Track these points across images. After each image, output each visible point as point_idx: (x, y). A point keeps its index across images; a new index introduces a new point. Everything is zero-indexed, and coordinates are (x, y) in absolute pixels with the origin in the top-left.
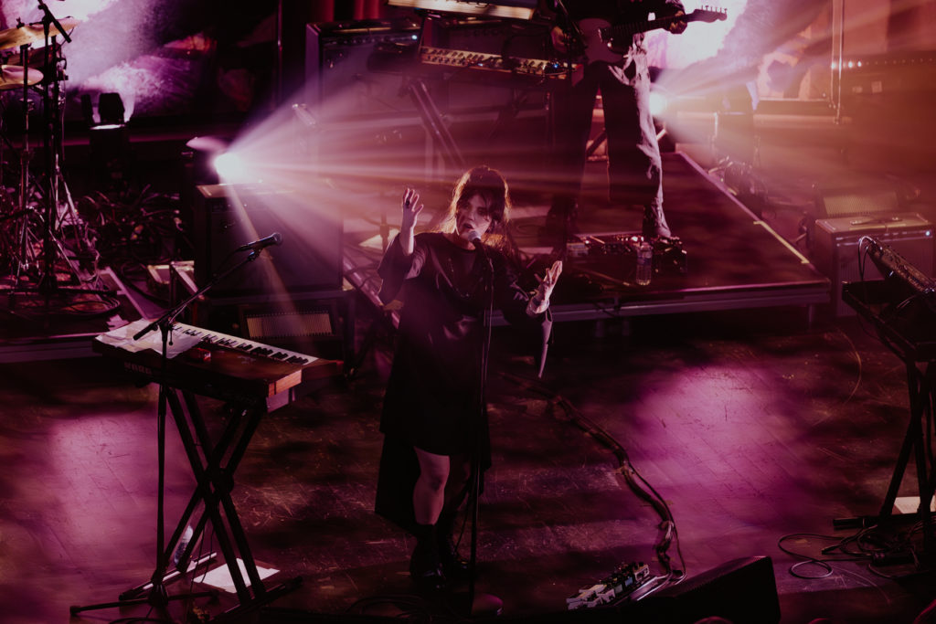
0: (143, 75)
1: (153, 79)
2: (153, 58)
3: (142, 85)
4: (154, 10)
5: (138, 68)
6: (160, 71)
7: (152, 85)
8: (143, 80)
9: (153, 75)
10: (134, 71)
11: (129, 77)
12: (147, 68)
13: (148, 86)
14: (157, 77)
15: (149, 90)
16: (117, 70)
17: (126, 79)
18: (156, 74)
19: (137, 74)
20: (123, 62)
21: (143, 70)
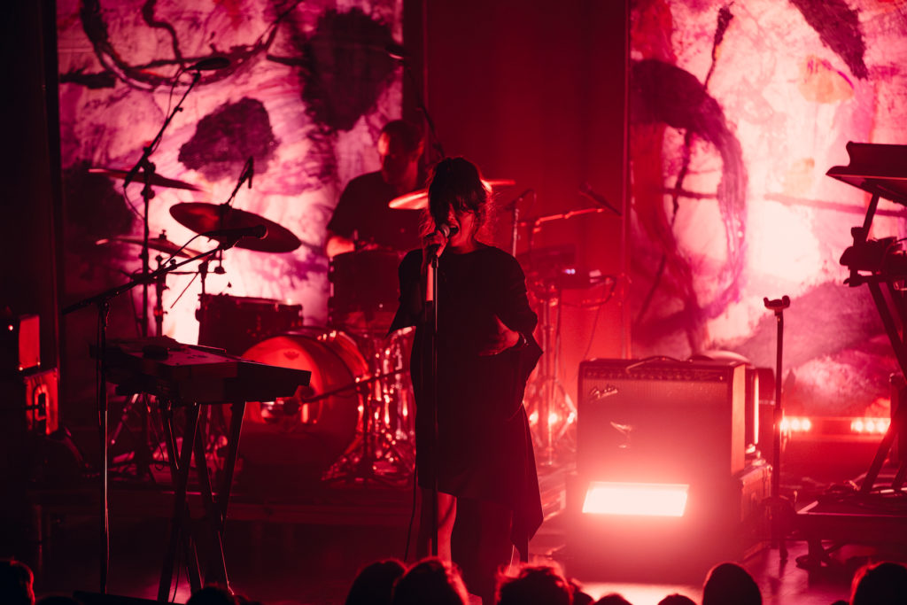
0: (846, 371)
1: (858, 377)
2: (857, 353)
3: (846, 383)
4: (859, 299)
5: (841, 363)
6: (865, 367)
7: (856, 383)
8: (846, 377)
9: (858, 372)
10: (837, 366)
11: (831, 373)
12: (852, 365)
13: (851, 385)
14: (862, 375)
15: (852, 390)
16: (817, 363)
17: (827, 374)
18: (861, 372)
19: (841, 370)
20: (824, 356)
21: (846, 366)
